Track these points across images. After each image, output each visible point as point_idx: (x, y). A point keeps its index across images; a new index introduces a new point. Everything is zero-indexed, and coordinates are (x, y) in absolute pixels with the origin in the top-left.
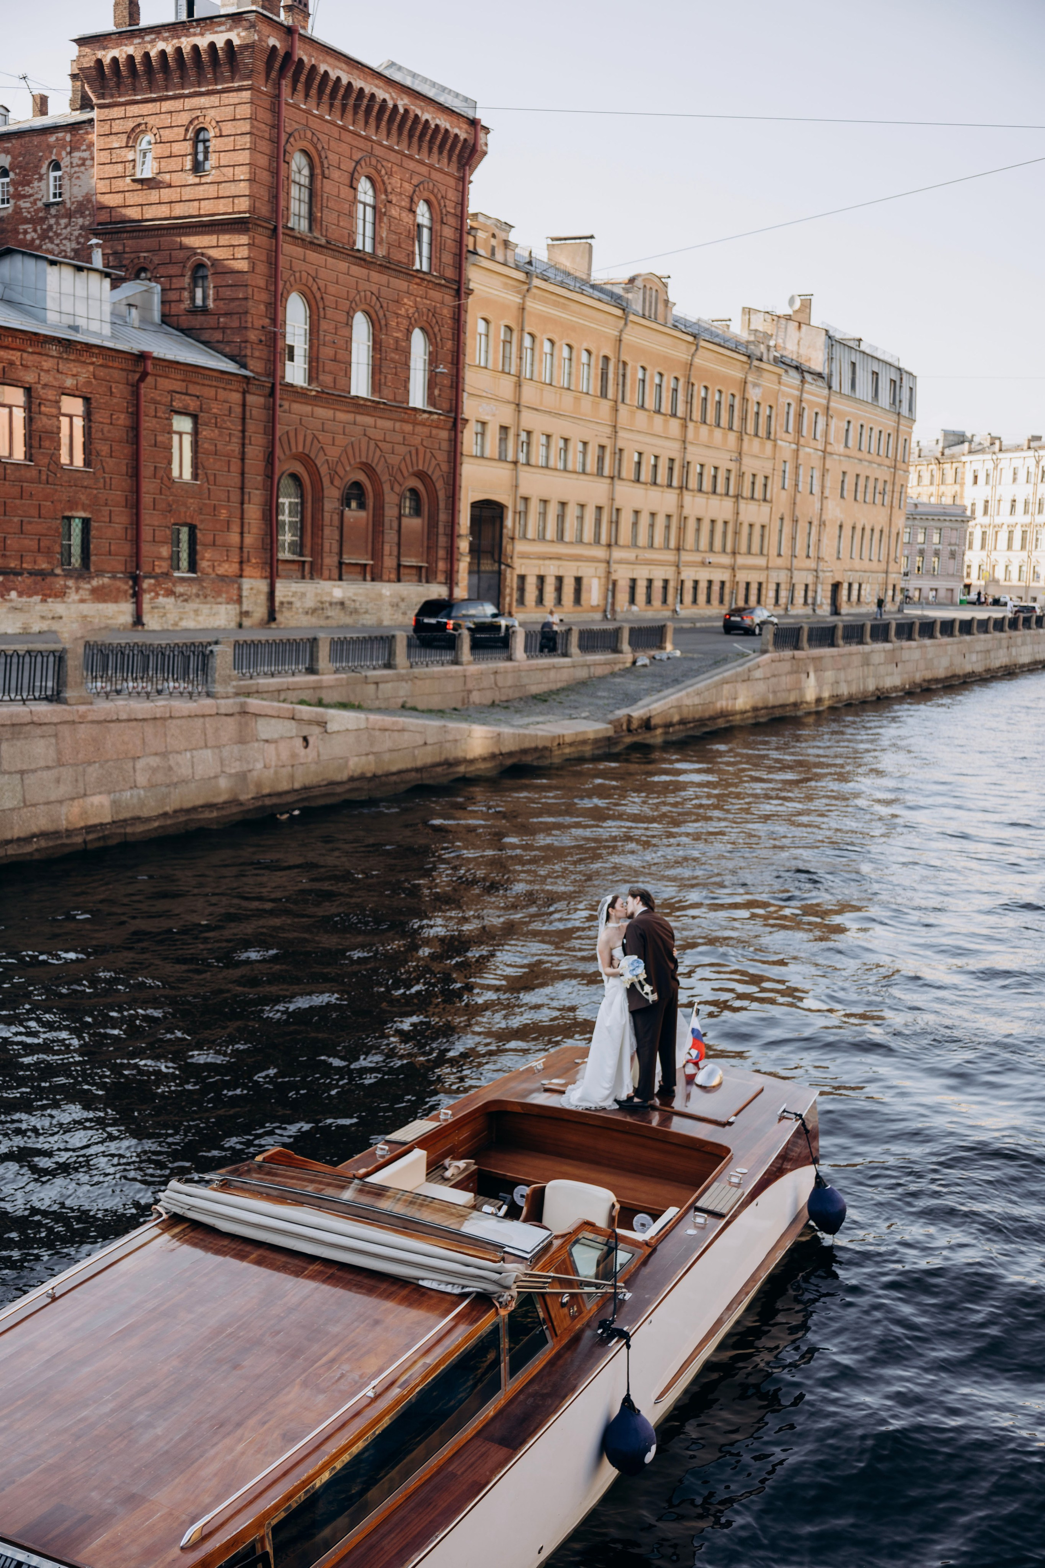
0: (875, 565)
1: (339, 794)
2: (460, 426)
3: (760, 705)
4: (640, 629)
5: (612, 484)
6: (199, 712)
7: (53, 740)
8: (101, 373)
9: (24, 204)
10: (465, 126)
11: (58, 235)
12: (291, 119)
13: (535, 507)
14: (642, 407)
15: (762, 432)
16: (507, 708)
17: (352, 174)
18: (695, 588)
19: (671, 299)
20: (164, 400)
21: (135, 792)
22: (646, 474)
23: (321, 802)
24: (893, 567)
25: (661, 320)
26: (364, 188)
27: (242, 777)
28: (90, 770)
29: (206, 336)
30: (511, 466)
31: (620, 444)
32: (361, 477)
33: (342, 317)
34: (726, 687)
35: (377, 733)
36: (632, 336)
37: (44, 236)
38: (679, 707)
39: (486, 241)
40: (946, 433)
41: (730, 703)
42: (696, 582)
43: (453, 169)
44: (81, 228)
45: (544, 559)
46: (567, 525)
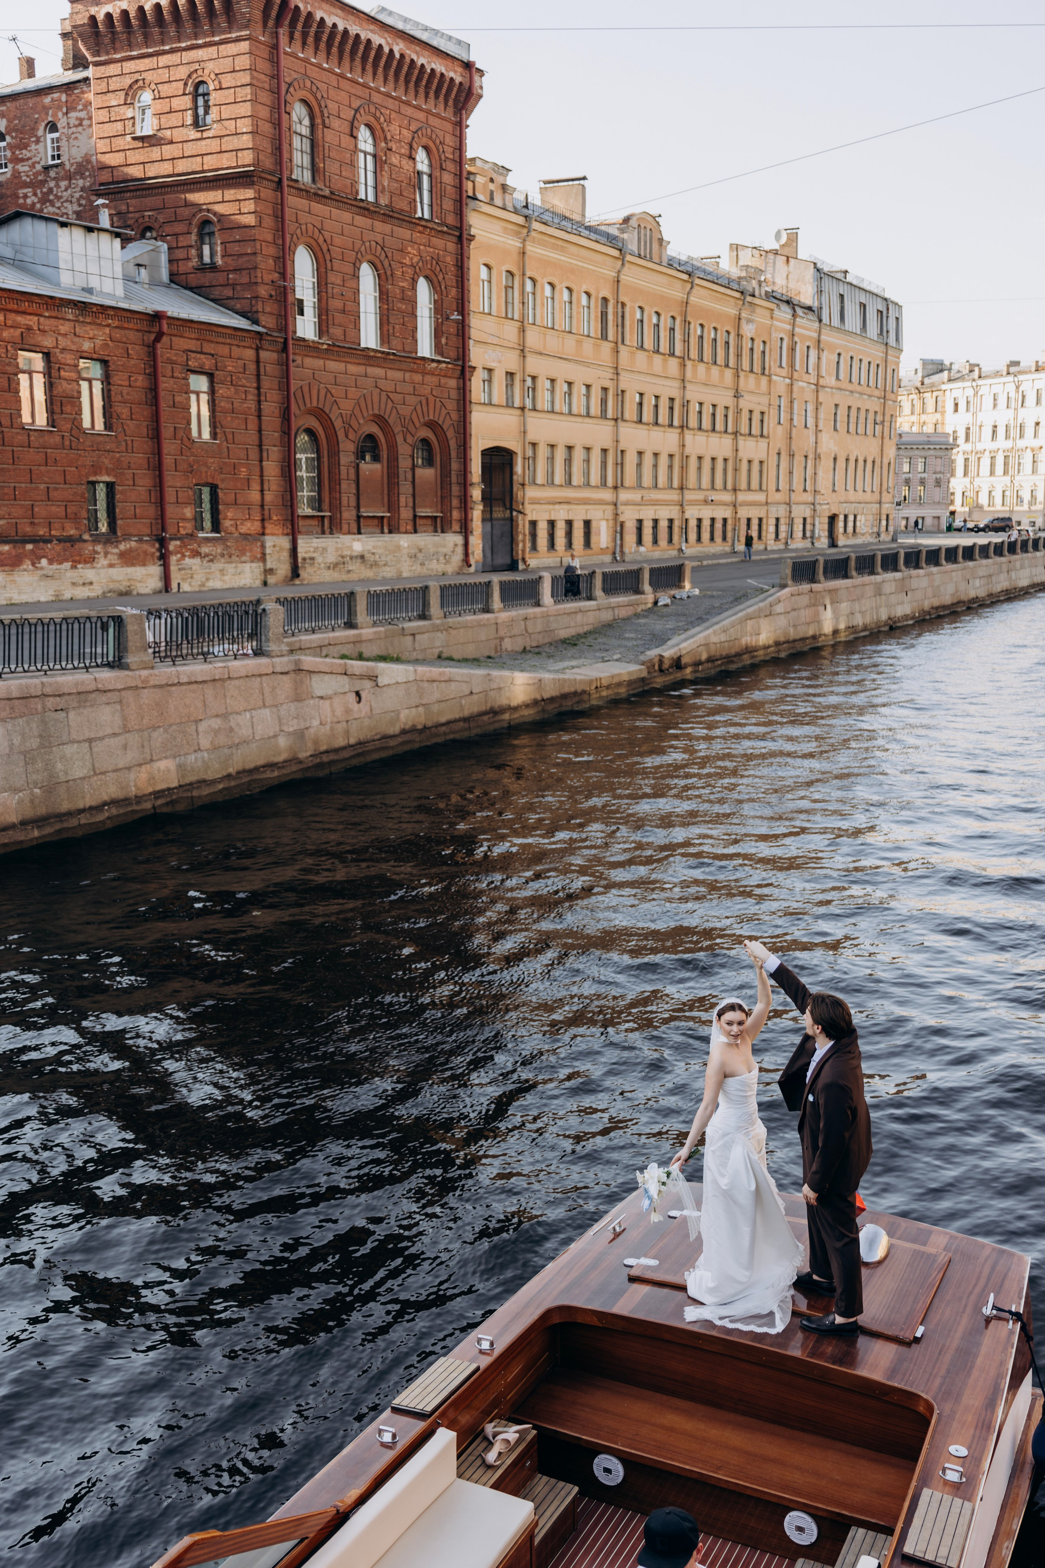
0: (868, 497)
1: (392, 748)
2: (467, 374)
3: (782, 639)
4: (659, 569)
5: (616, 426)
6: (256, 672)
7: (118, 707)
8: (118, 334)
9: (22, 168)
10: (460, 70)
11: (58, 198)
12: (290, 69)
13: (543, 452)
14: (642, 347)
15: (757, 368)
16: (538, 653)
17: (352, 123)
18: (699, 527)
19: (666, 237)
20: (180, 360)
21: (199, 755)
22: (648, 416)
23: (376, 756)
24: (886, 497)
25: (656, 259)
26: (364, 134)
27: (300, 734)
28: (155, 735)
29: (216, 293)
30: (519, 412)
31: (622, 386)
32: (374, 429)
33: (349, 268)
34: (749, 623)
35: (426, 685)
36: (632, 276)
37: (44, 200)
38: (707, 645)
39: (485, 185)
40: (925, 363)
41: (754, 638)
42: (700, 521)
43: (449, 114)
44: (83, 189)
45: (554, 503)
46: (575, 469)
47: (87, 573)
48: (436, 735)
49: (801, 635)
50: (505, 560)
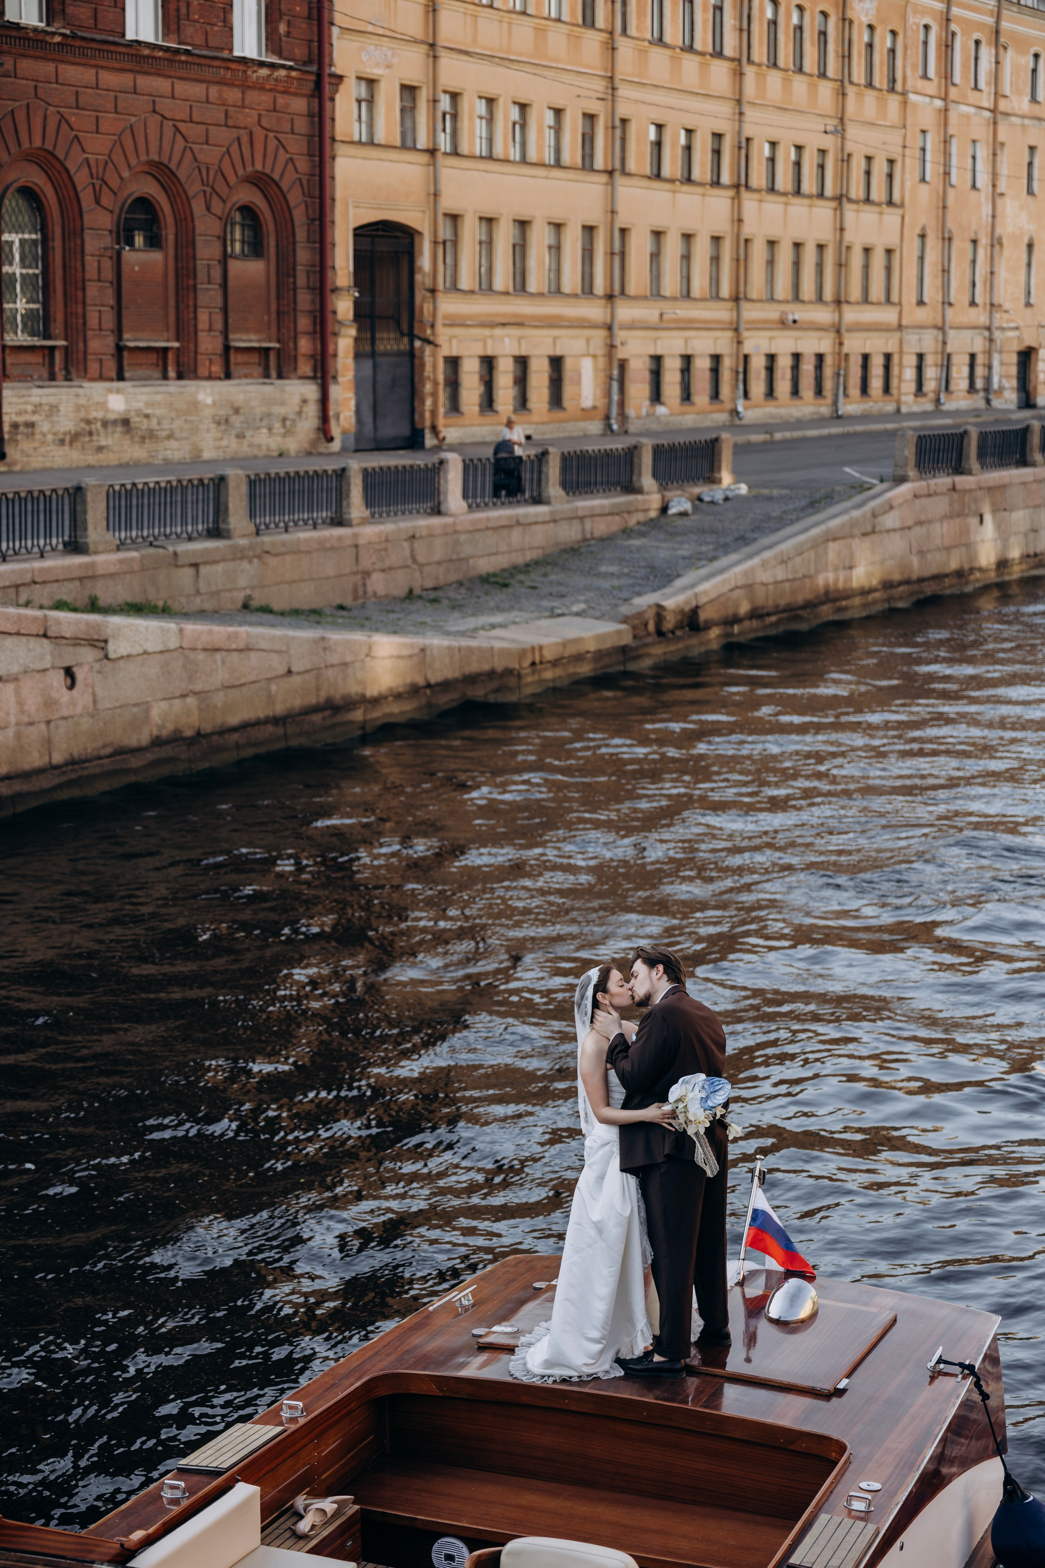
1: (135, 771)
2: (327, 88)
3: (897, 577)
4: (672, 448)
5: (611, 184)
13: (471, 232)
14: (660, 41)
15: (880, 79)
16: (435, 601)
18: (770, 369)
22: (671, 166)
23: (102, 786)
30: (424, 158)
31: (622, 111)
32: (151, 189)
35: (201, 656)
38: (749, 587)
41: (842, 575)
42: (771, 358)
45: (492, 325)
46: (532, 263)
48: (221, 749)
49: (934, 570)
50: (401, 429)
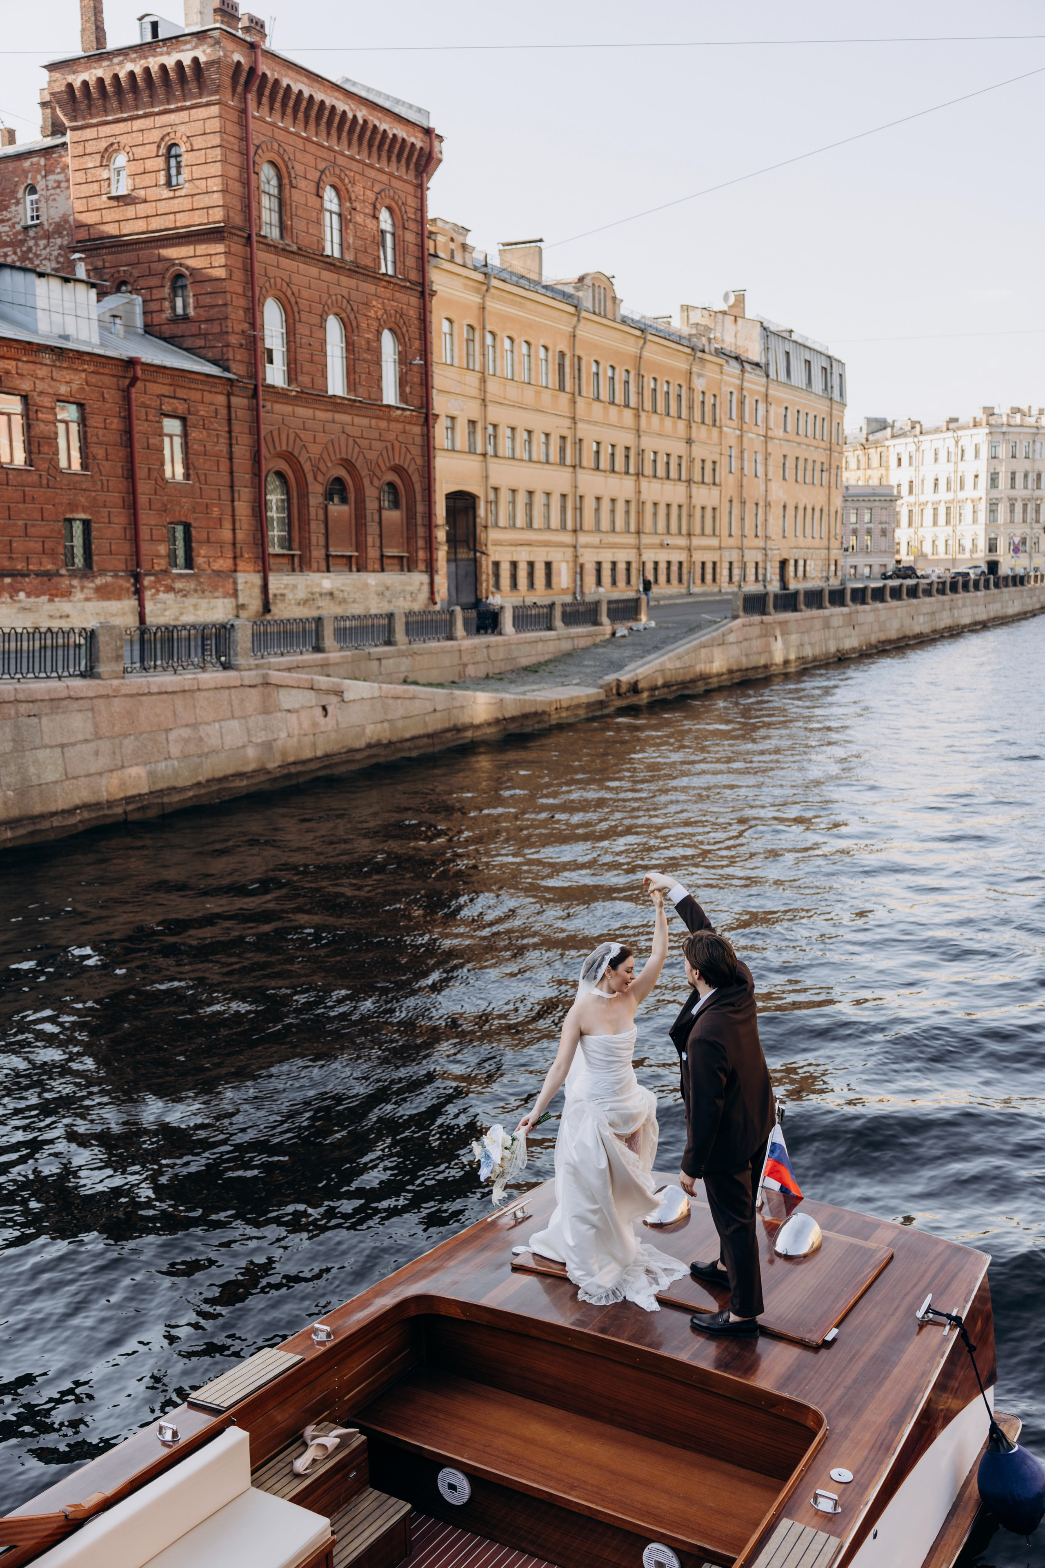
0: (817, 542)
1: (358, 761)
2: (431, 421)
3: (735, 667)
4: (615, 605)
5: (575, 473)
6: (225, 684)
7: (90, 714)
8: (93, 379)
9: (3, 228)
10: (420, 135)
11: (37, 256)
12: (258, 133)
13: (505, 496)
15: (708, 420)
16: (501, 679)
17: (318, 184)
18: (656, 569)
19: (619, 296)
20: (153, 404)
21: (169, 762)
22: (604, 463)
24: (835, 544)
25: (610, 316)
26: (329, 194)
27: (268, 746)
28: (126, 742)
29: (188, 343)
30: (481, 458)
31: (580, 435)
32: (342, 473)
33: (316, 320)
34: (703, 651)
35: (390, 701)
36: (586, 331)
37: (24, 257)
38: (662, 671)
39: (445, 244)
40: (869, 421)
41: (707, 666)
42: (656, 563)
43: (411, 176)
44: (61, 247)
45: (515, 545)
46: (535, 513)
47: (63, 606)
48: (401, 750)
49: (753, 664)
